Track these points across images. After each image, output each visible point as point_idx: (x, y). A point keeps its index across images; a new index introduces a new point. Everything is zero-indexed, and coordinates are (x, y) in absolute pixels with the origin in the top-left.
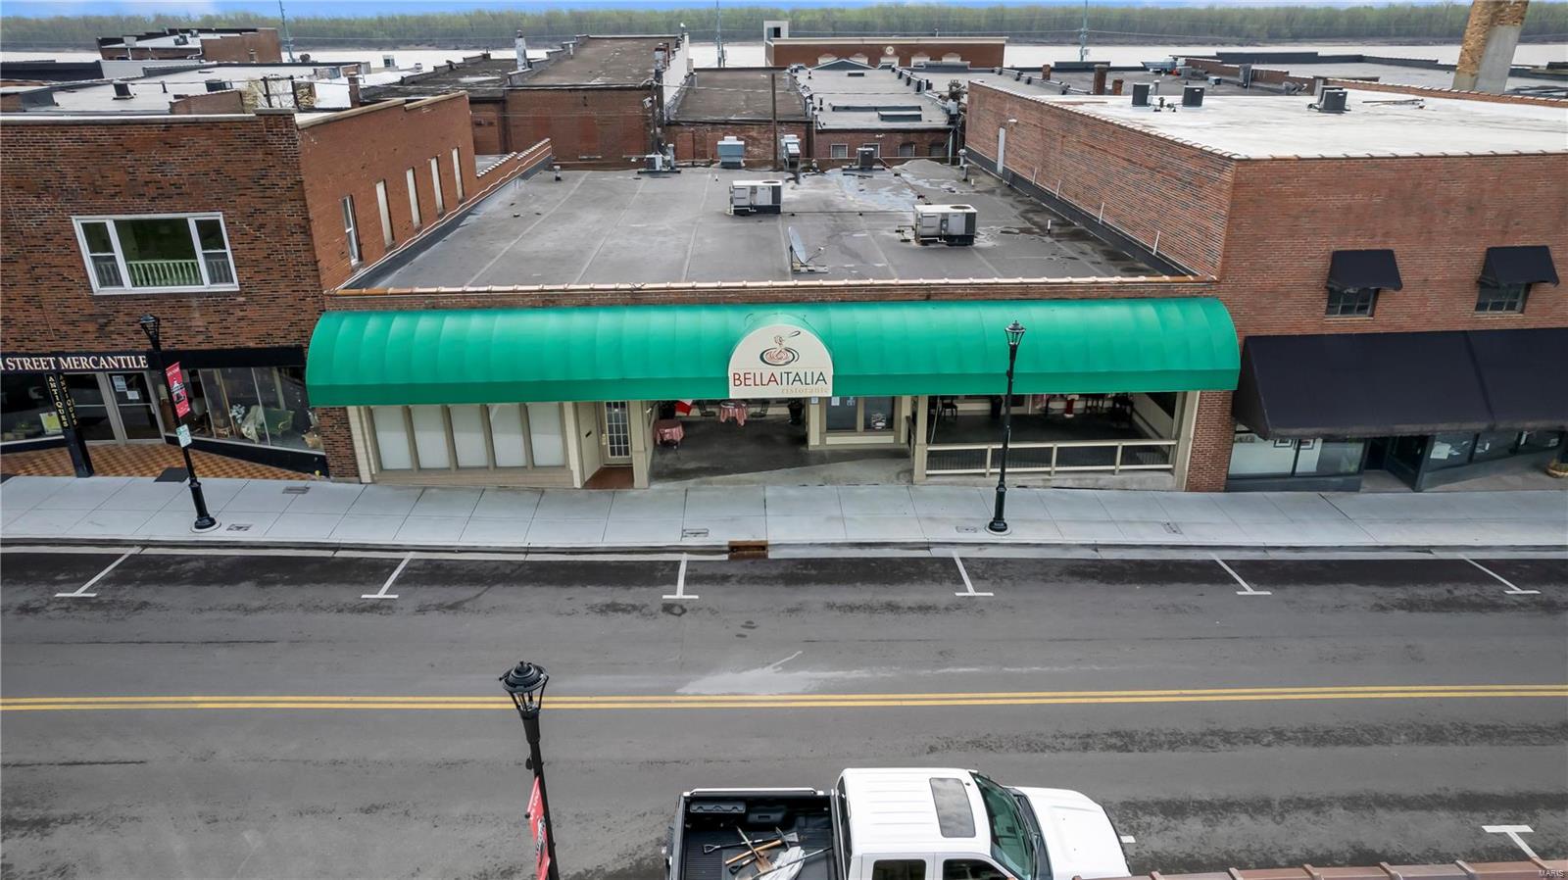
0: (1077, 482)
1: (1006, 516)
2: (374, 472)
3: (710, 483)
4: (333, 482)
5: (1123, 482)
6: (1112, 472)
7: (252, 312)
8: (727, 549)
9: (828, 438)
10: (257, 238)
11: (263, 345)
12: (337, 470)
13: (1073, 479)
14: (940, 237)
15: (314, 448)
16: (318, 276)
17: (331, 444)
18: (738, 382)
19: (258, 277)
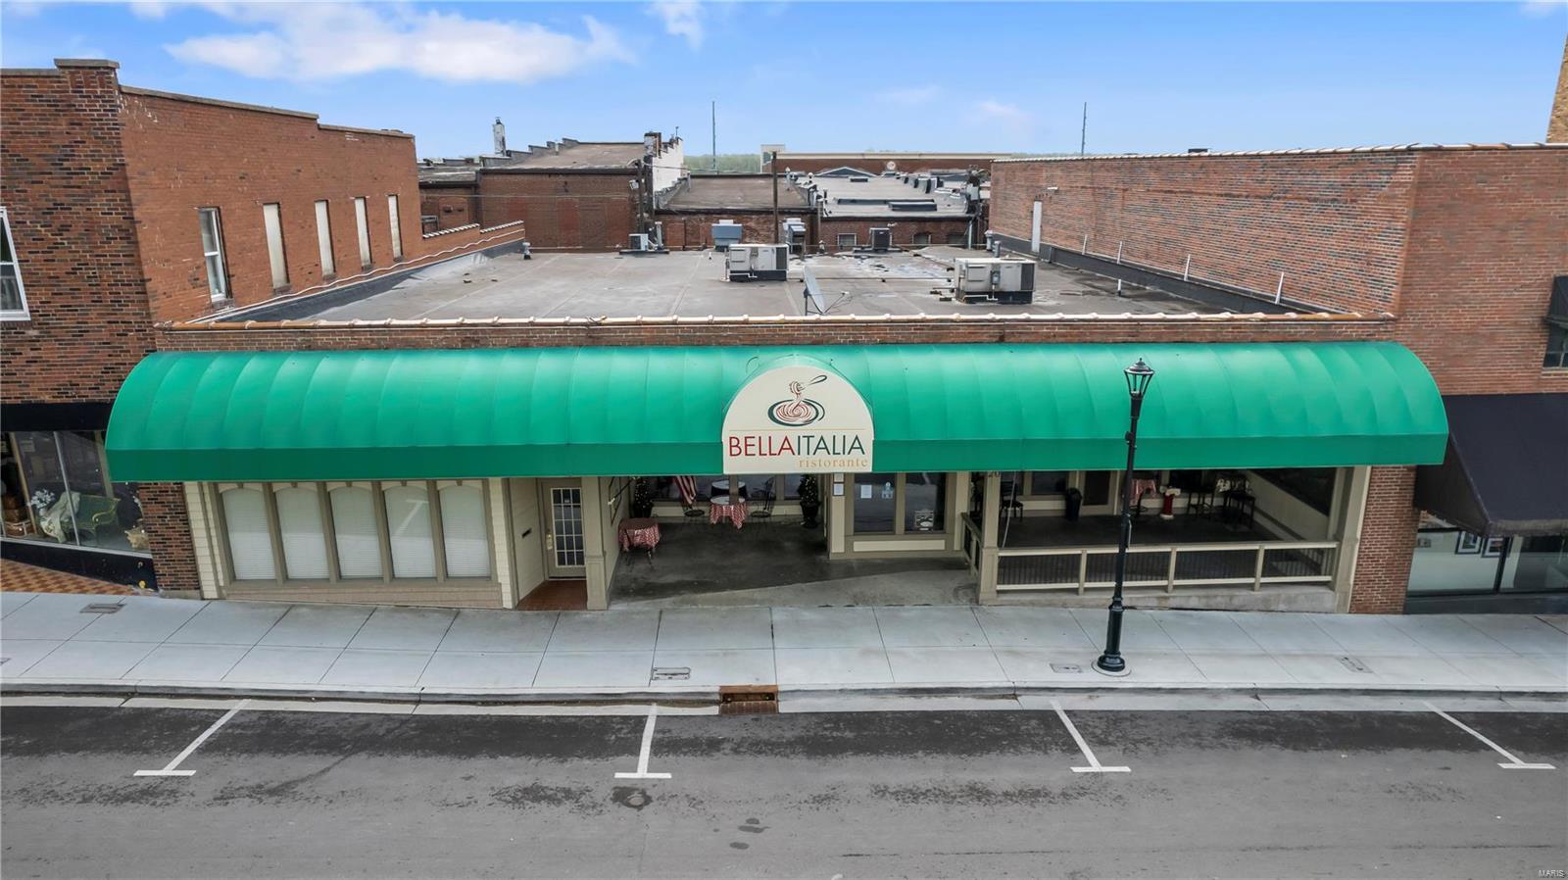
0: (1204, 601)
1: (1124, 648)
2: (222, 584)
3: (694, 603)
4: (162, 597)
5: (1266, 600)
6: (1251, 587)
7: (49, 351)
8: (718, 698)
9: (855, 543)
10: (56, 246)
11: (65, 400)
12: (168, 579)
13: (1199, 597)
14: (990, 294)
15: (140, 549)
16: (146, 302)
17: (160, 542)
18: (735, 451)
19: (59, 301)
